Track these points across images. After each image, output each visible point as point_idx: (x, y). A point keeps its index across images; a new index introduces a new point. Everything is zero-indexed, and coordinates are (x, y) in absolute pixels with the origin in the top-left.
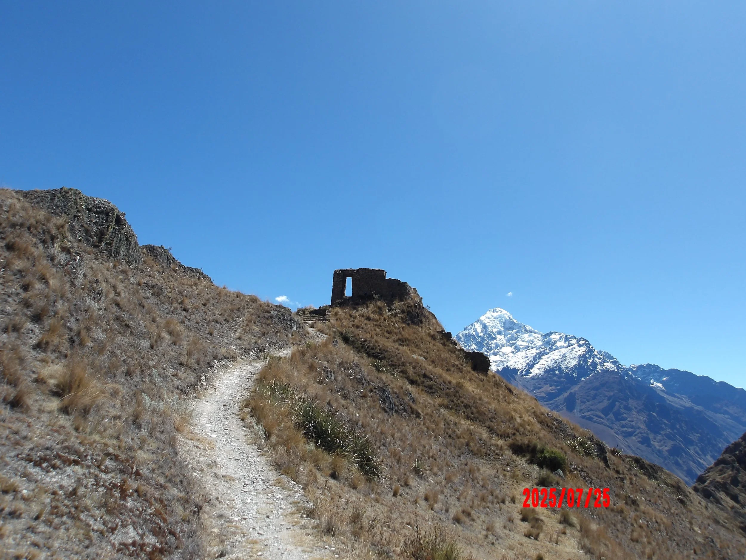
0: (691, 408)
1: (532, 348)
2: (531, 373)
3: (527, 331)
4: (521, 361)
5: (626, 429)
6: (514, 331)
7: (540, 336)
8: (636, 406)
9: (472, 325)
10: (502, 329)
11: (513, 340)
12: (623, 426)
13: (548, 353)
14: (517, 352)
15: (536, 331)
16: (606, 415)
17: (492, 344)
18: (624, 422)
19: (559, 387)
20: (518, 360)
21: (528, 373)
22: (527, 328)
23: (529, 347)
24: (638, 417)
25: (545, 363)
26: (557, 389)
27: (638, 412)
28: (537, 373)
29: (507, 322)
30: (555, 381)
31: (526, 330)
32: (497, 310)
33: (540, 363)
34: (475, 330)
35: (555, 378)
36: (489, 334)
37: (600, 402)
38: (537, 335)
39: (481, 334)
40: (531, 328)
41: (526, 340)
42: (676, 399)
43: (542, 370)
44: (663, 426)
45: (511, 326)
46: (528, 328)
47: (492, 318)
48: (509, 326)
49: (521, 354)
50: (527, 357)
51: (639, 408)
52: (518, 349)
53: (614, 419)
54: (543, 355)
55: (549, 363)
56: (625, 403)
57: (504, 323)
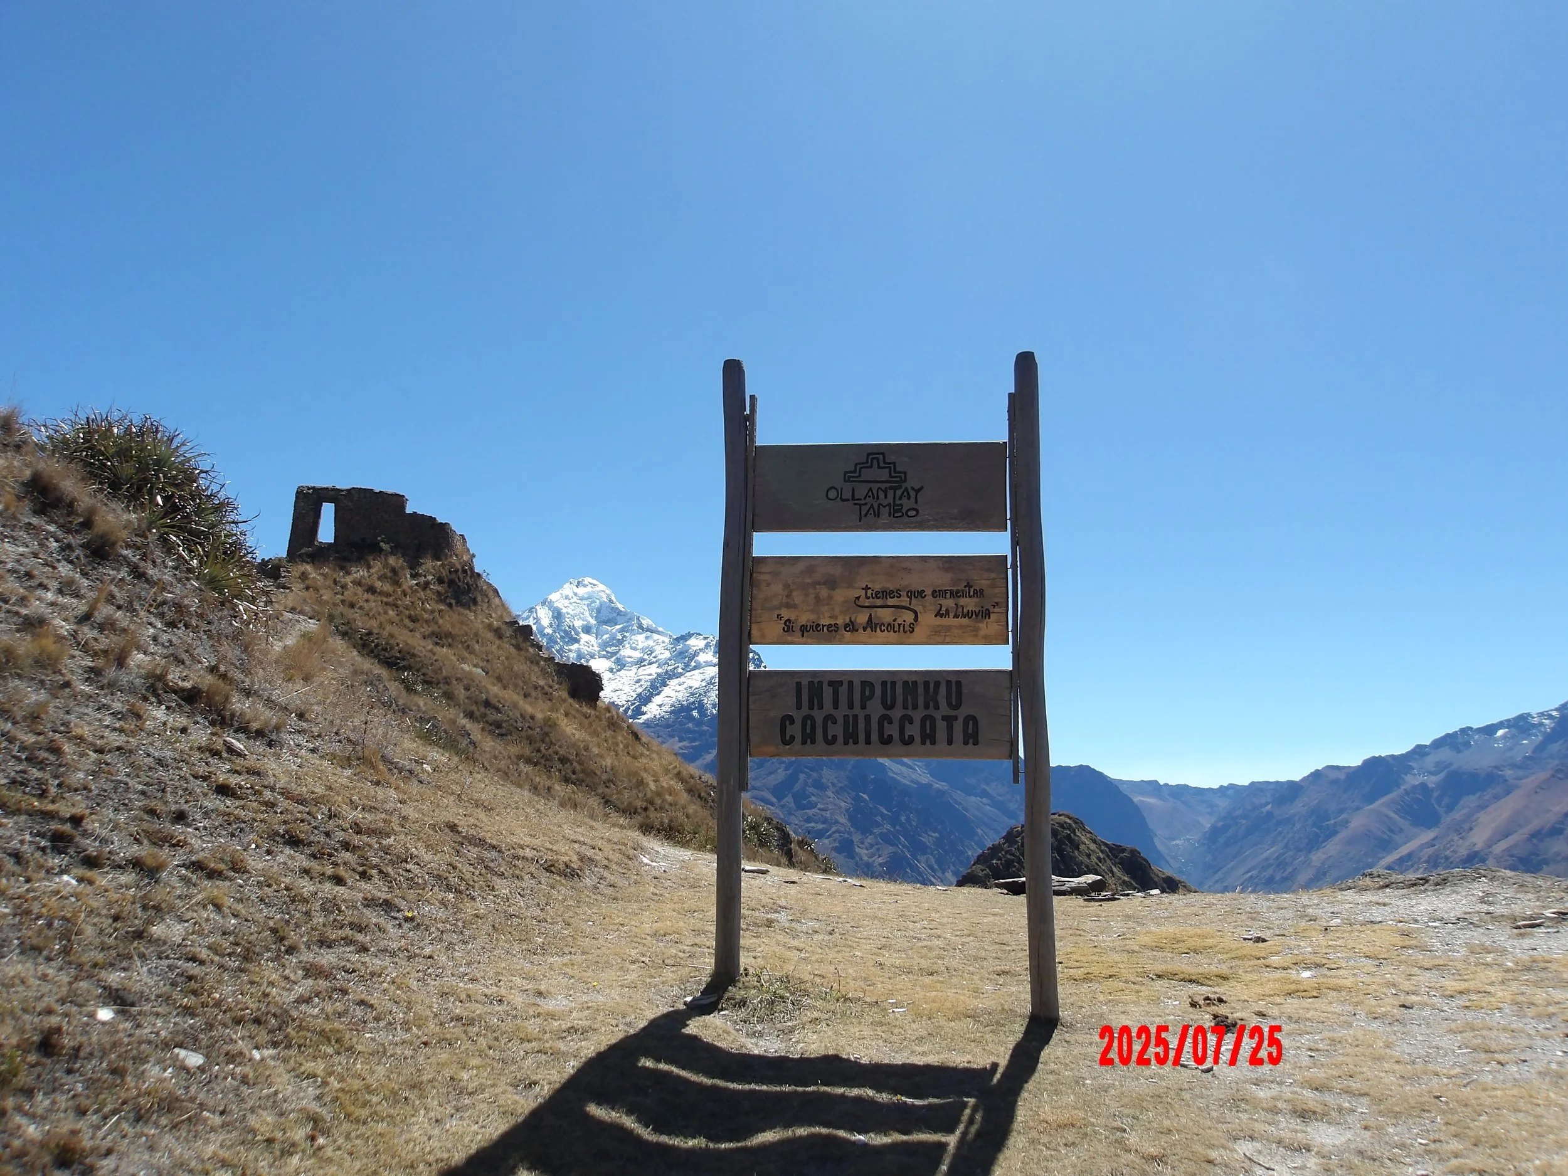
0: (929, 786)
1: (651, 663)
2: (644, 713)
3: (643, 629)
4: (627, 689)
5: (812, 824)
6: (618, 627)
7: (667, 640)
8: (835, 781)
9: (530, 610)
10: (593, 622)
11: (613, 645)
12: (809, 820)
13: (680, 675)
14: (619, 670)
15: (660, 629)
16: (780, 799)
17: (570, 651)
18: (810, 812)
19: (697, 743)
20: (620, 686)
21: (638, 712)
22: (643, 622)
23: (645, 660)
24: (837, 801)
25: (673, 694)
26: (693, 747)
27: (837, 793)
28: (657, 713)
29: (604, 608)
30: (689, 731)
31: (640, 626)
32: (586, 582)
33: (663, 694)
34: (537, 620)
35: (690, 725)
36: (565, 631)
37: (771, 773)
38: (661, 638)
39: (549, 631)
40: (650, 622)
41: (639, 647)
42: (904, 769)
43: (667, 708)
44: (879, 819)
45: (611, 616)
46: (646, 622)
47: (575, 599)
48: (607, 616)
49: (628, 674)
50: (638, 681)
51: (840, 785)
52: (621, 664)
53: (793, 805)
54: (670, 678)
55: (681, 694)
56: (814, 774)
57: (599, 611)
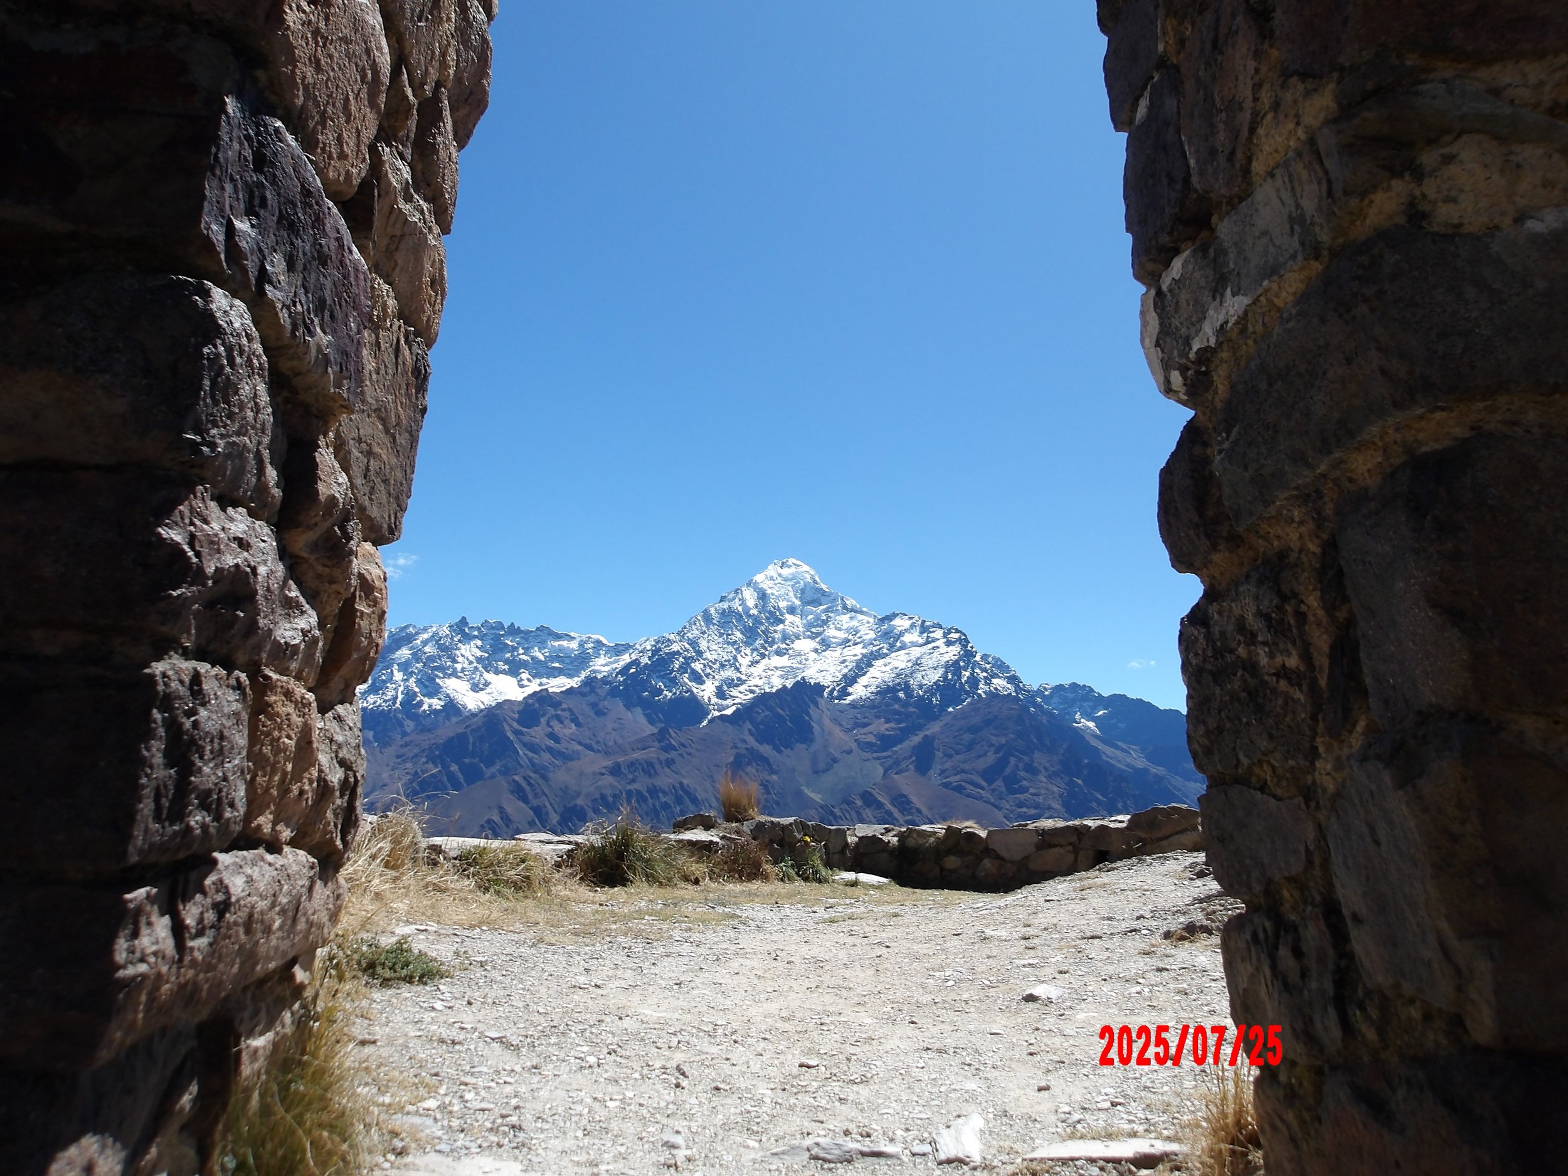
0: (1145, 771)
1: (855, 644)
2: (849, 694)
3: (847, 609)
4: (832, 669)
5: (1024, 810)
6: (822, 607)
7: (871, 620)
8: (1047, 765)
9: (736, 592)
10: (797, 602)
11: (817, 626)
12: (1020, 805)
13: (885, 656)
14: (824, 651)
15: (865, 609)
16: (990, 782)
17: (775, 631)
18: (1022, 797)
19: (903, 725)
20: (825, 667)
21: (844, 693)
22: (848, 602)
23: (849, 641)
24: (1050, 786)
25: (878, 675)
26: (900, 729)
27: (1049, 777)
28: (862, 694)
29: (808, 588)
30: (897, 713)
31: (845, 607)
32: (790, 563)
33: (868, 675)
34: (743, 601)
35: (896, 706)
36: (770, 612)
37: (980, 756)
38: (866, 618)
39: (754, 612)
40: (854, 602)
41: (844, 627)
42: (1118, 753)
43: (872, 689)
44: (1094, 805)
45: (815, 597)
46: (850, 602)
47: (779, 580)
48: (812, 596)
49: (834, 655)
50: (844, 662)
51: (1053, 769)
52: (826, 645)
53: (1003, 789)
54: (876, 658)
55: (887, 675)
56: (1026, 758)
57: (803, 591)
